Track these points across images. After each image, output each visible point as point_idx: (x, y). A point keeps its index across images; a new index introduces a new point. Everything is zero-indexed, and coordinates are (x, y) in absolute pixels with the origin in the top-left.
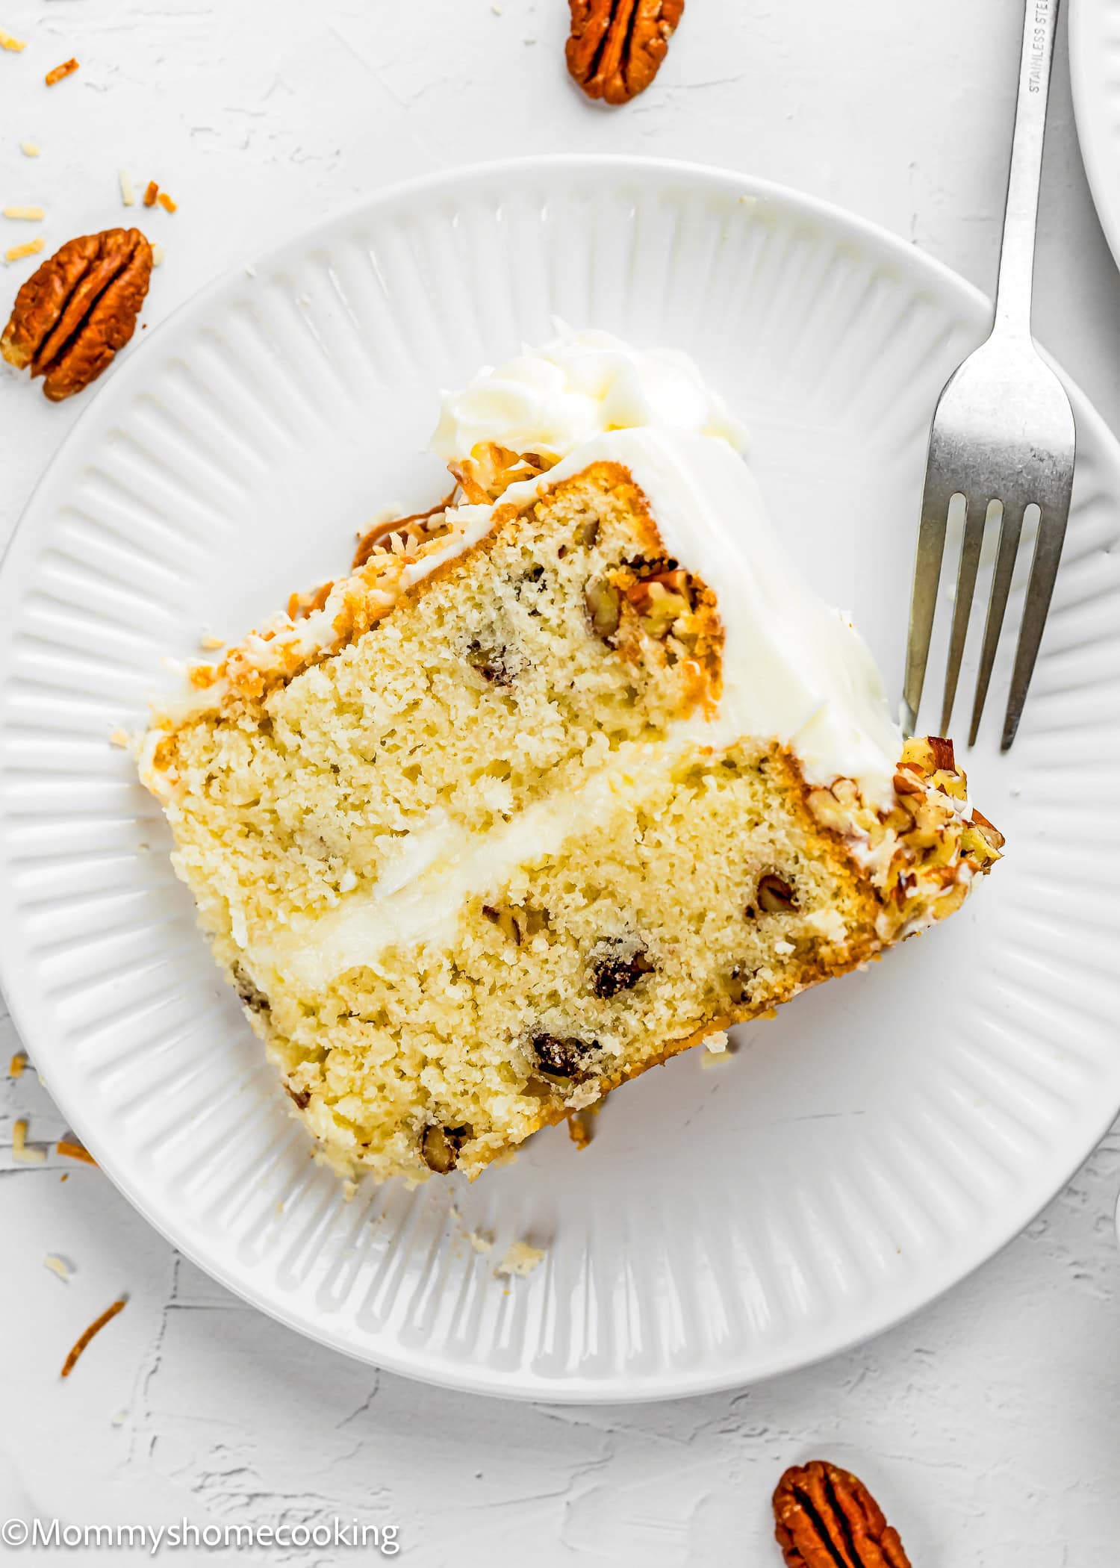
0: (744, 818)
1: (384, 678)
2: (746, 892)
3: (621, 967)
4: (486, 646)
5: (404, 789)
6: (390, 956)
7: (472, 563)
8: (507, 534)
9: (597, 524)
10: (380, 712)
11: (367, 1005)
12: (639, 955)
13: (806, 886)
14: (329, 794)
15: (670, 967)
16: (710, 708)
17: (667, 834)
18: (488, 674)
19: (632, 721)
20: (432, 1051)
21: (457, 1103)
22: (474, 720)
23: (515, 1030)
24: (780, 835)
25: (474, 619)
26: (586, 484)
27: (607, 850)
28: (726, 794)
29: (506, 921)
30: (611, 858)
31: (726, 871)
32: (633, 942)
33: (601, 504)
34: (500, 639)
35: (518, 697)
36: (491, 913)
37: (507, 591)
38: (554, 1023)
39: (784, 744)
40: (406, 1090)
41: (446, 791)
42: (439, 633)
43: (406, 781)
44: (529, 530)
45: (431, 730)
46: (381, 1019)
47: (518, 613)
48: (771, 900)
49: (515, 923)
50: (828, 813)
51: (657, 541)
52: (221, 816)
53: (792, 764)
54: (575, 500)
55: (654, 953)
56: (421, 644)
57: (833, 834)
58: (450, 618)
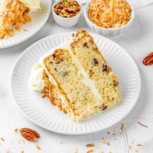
0: (78, 48)
1: (68, 87)
2: (86, 48)
3: (95, 61)
4: (63, 75)
5: (79, 84)
6: (97, 88)
7: (55, 77)
8: (52, 72)
9: (50, 62)
10: (71, 87)
11: (102, 91)
12: (93, 60)
13: (84, 42)
14: (81, 93)
15: (94, 56)
16: (68, 50)
17: (81, 56)
18: (66, 74)
19: (70, 59)
20: (106, 83)
21: (111, 81)
22: (71, 76)
23: (102, 73)
24: (80, 44)
25: (61, 76)
26: (46, 63)
27: (83, 62)
28: (76, 50)
29: (91, 74)
30: (84, 62)
31: (84, 50)
32: (92, 60)
33: (48, 61)
34: (63, 73)
35: (68, 71)
36: (91, 76)
37: (58, 73)
38: (101, 69)
39: (70, 44)
40: (110, 87)
41: (79, 79)
42: (62, 80)
43: (78, 84)
44: (51, 70)
45: (73, 81)
46: (103, 89)
47: (60, 71)
48: (86, 45)
49: (92, 73)
50: (77, 40)
51: (51, 55)
52: (84, 107)
53: (72, 44)
54: (48, 65)
55: (93, 58)
56: (64, 82)
57: (79, 40)
58: (61, 79)
